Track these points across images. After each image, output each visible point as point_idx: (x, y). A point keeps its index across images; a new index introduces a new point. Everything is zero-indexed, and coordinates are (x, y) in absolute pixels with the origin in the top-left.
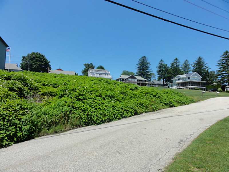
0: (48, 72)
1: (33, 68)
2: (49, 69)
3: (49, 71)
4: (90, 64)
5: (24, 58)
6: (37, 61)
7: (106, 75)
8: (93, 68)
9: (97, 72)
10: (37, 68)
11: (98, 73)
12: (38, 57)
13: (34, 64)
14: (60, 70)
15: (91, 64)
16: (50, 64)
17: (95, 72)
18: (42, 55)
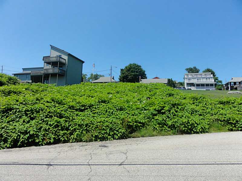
0: (139, 82)
1: (128, 79)
2: (140, 79)
3: (140, 80)
4: (192, 67)
5: (122, 70)
6: (132, 72)
7: (207, 79)
8: (198, 72)
9: (194, 77)
10: (131, 79)
11: (196, 78)
12: (133, 68)
13: (130, 75)
14: (157, 78)
15: (195, 68)
16: (146, 73)
17: (191, 77)
18: (138, 66)
